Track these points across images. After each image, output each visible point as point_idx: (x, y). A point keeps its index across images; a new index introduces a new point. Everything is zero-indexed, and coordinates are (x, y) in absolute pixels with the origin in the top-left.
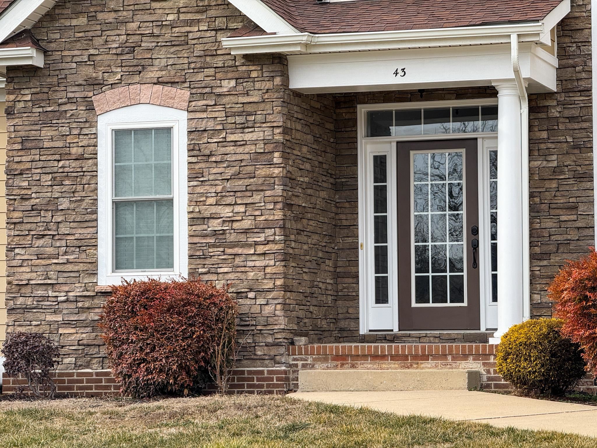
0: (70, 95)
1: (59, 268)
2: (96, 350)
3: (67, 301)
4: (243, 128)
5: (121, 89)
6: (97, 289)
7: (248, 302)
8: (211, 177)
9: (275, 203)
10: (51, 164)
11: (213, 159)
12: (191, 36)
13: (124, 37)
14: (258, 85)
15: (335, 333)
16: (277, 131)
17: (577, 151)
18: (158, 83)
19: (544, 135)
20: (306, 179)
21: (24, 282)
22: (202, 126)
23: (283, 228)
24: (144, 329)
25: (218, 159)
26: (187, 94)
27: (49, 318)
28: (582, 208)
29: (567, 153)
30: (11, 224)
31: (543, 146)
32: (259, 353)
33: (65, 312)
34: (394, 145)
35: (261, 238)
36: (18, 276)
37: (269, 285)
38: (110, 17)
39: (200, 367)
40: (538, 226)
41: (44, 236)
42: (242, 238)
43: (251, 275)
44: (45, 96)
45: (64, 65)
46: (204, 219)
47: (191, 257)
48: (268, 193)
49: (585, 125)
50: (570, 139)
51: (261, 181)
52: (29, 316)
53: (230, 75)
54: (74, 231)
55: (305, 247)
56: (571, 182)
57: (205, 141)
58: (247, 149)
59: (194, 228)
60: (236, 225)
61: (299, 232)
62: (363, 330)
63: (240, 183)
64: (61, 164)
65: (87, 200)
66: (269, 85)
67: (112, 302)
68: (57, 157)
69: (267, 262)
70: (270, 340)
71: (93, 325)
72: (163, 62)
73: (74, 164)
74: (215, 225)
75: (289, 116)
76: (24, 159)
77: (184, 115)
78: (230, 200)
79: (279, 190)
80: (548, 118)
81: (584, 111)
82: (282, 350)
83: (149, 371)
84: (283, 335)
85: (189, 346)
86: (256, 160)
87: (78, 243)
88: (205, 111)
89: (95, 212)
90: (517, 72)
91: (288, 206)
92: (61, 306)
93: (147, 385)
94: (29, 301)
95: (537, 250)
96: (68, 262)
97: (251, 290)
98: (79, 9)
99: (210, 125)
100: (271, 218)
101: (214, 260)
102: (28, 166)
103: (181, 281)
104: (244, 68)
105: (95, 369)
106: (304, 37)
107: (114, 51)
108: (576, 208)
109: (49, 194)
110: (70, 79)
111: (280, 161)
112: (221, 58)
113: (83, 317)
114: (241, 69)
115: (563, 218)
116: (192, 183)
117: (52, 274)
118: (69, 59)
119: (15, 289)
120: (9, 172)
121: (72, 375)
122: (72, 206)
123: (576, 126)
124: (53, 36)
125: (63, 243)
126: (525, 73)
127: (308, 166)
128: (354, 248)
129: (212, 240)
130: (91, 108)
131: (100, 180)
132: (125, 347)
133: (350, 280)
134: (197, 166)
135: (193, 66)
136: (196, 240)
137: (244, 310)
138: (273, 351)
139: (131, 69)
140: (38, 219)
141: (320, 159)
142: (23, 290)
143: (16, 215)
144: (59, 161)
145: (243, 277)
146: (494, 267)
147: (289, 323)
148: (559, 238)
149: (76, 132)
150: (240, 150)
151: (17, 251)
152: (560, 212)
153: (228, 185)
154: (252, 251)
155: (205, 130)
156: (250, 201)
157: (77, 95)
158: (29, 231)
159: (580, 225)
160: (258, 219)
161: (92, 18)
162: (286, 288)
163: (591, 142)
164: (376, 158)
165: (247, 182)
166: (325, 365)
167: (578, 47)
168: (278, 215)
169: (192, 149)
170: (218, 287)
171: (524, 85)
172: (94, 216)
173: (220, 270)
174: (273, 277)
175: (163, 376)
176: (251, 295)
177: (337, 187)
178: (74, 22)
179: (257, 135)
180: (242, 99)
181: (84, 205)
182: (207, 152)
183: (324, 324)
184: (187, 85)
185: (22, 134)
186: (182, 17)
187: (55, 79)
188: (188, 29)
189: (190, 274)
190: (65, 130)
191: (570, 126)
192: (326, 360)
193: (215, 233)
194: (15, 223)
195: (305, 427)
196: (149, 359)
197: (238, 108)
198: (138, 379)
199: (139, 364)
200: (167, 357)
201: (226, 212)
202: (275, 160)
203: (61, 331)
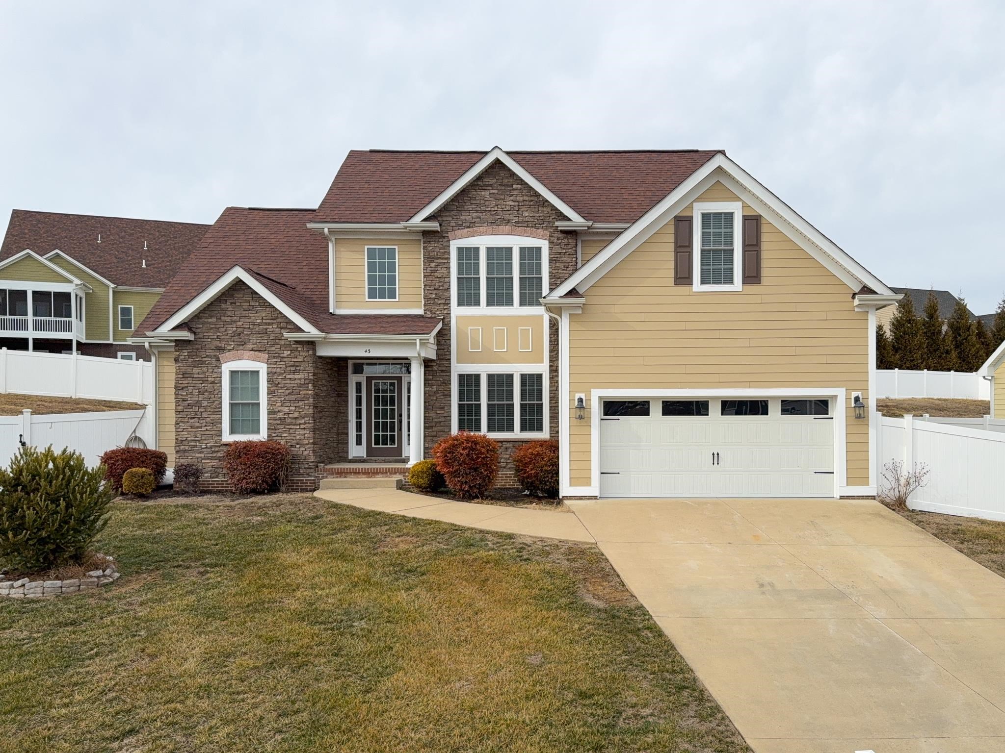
0: (207, 354)
1: (202, 433)
2: (221, 470)
3: (206, 448)
4: (294, 373)
5: (234, 352)
6: (222, 443)
7: (296, 449)
8: (279, 394)
9: (310, 406)
10: (197, 385)
11: (280, 386)
12: (268, 330)
13: (235, 329)
14: (301, 354)
15: (338, 459)
16: (310, 374)
17: (444, 385)
18: (252, 350)
19: (431, 377)
20: (325, 394)
21: (184, 439)
22: (274, 371)
23: (313, 417)
24: (246, 464)
25: (282, 386)
26: (267, 356)
27: (197, 455)
28: (446, 408)
29: (441, 385)
30: (177, 412)
31: (430, 382)
32: (301, 472)
33: (205, 453)
34: (365, 378)
35: (303, 421)
36: (181, 436)
37: (306, 442)
38: (228, 319)
39: (273, 481)
40: (427, 415)
41: (194, 418)
42: (294, 421)
43: (298, 437)
44: (195, 354)
45: (203, 340)
46: (275, 413)
47: (268, 429)
48: (306, 402)
49: (448, 374)
50: (441, 380)
51: (303, 396)
52: (186, 454)
53: (287, 349)
54: (210, 416)
55: (324, 424)
56: (442, 397)
57: (276, 377)
58: (296, 382)
59: (270, 416)
60: (290, 415)
61: (321, 418)
62: (350, 457)
63: (293, 397)
64: (203, 385)
65: (216, 402)
66: (306, 354)
67: (229, 451)
68: (201, 382)
69: (305, 432)
70: (307, 466)
71: (220, 459)
72: (255, 341)
73: (209, 385)
74: (280, 415)
75: (316, 367)
76: (184, 382)
77: (265, 366)
78: (288, 404)
79: (311, 400)
80: (432, 370)
81: (448, 368)
82: (312, 470)
83: (247, 483)
84: (313, 464)
85: (267, 472)
86: (300, 387)
87: (212, 422)
88: (276, 364)
89: (221, 408)
90: (419, 354)
91: (315, 407)
92: (203, 450)
93: (246, 489)
94: (187, 448)
95: (427, 425)
96: (207, 430)
97: (298, 444)
98: (213, 314)
99: (278, 370)
100: (308, 413)
101: (280, 430)
102: (186, 385)
103: (264, 440)
104: (295, 346)
105: (221, 479)
106: (323, 335)
107: (230, 335)
108: (444, 408)
109: (197, 399)
110: (207, 346)
111: (312, 387)
112: (283, 341)
113: (214, 455)
114: (293, 346)
115: (438, 412)
116: (269, 396)
117: (198, 435)
118: (207, 337)
119: (179, 442)
120: (176, 388)
121: (209, 481)
122: (209, 405)
123: (444, 374)
124: (198, 326)
125: (204, 421)
126: (423, 355)
127: (325, 388)
128: (347, 422)
129: (279, 422)
130: (218, 360)
131: (223, 393)
132: (235, 471)
133: (345, 436)
134: (272, 389)
135: (269, 343)
136: (271, 421)
137: (295, 453)
138: (308, 471)
139: (239, 343)
140: (191, 410)
141: (331, 384)
142: (184, 442)
143: (180, 408)
144: (202, 384)
145: (294, 438)
146: (409, 431)
147: (316, 458)
148: (437, 420)
149: (211, 370)
150: (293, 382)
151: (180, 424)
152: (437, 409)
153: (287, 398)
154: (298, 427)
155: (276, 373)
156: (297, 405)
157: (211, 354)
158: (187, 415)
159: (445, 415)
160: (301, 413)
161: (219, 319)
162: (314, 443)
163: (450, 381)
164: (357, 383)
165: (296, 396)
166: (332, 477)
167: (445, 342)
168: (311, 411)
169: (269, 381)
170: (282, 443)
171: (422, 359)
172: (220, 410)
173: (282, 435)
174: (309, 438)
175: (254, 486)
176: (298, 446)
177: (339, 395)
178: (210, 320)
179: (301, 376)
180: (293, 360)
181: (215, 404)
182: (277, 383)
183: (332, 455)
184: (267, 352)
185: (183, 370)
186: (264, 321)
187: (200, 346)
188: (267, 327)
189: (268, 437)
190: (205, 370)
191: (441, 374)
192: (332, 474)
193: (280, 419)
194: (179, 412)
195: (322, 516)
196: (247, 478)
197: (292, 363)
198: (242, 486)
199: (242, 480)
200: (256, 477)
201: (286, 410)
202: (310, 387)
203: (203, 461)
